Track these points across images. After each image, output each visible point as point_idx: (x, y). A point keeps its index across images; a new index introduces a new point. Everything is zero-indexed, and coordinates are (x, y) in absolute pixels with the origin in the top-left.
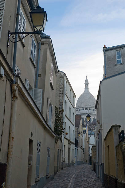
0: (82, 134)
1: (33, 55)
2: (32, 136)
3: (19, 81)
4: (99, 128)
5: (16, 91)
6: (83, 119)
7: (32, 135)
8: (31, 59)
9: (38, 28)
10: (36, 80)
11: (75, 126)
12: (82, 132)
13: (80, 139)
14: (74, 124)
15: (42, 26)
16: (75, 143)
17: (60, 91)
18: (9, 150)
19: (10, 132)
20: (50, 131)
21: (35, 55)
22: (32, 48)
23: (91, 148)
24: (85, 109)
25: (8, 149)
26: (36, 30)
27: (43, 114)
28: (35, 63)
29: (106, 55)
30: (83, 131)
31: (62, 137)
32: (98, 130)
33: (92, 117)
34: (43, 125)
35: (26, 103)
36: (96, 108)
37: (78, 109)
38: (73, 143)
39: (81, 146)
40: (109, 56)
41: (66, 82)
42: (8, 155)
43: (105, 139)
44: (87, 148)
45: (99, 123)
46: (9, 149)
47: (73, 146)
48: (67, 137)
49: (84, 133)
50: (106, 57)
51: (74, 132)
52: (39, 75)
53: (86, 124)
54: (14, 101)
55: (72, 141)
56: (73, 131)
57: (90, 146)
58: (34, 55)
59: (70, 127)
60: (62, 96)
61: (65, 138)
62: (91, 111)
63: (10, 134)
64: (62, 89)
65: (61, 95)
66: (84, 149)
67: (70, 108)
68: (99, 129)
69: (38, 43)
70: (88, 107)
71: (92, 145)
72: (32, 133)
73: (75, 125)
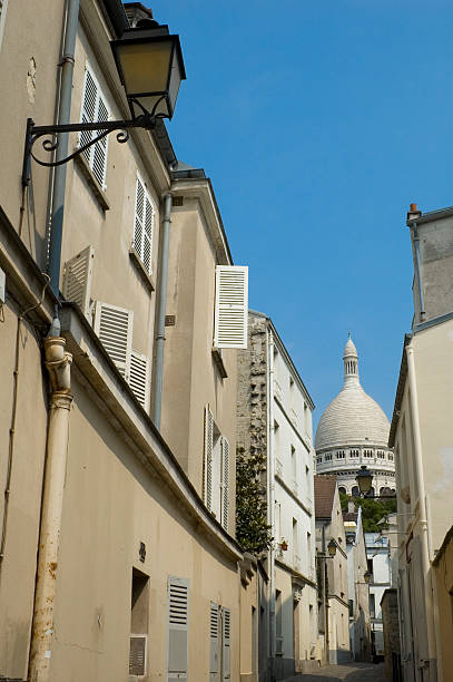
0: (343, 545)
1: (143, 244)
2: (143, 559)
3: (75, 329)
4: (410, 521)
5: (62, 366)
6: (342, 490)
7: (142, 552)
8: (133, 258)
9: (148, 103)
10: (158, 338)
11: (314, 517)
12: (344, 540)
13: (336, 567)
14: (311, 507)
15: (165, 94)
16: (315, 581)
17: (253, 387)
18: (37, 619)
19: (43, 543)
20: (219, 535)
21: (151, 241)
22: (136, 215)
23: (378, 600)
24: (347, 452)
25: (35, 613)
26: (139, 112)
27: (186, 469)
28: (151, 273)
29: (422, 241)
30: (347, 537)
31: (265, 559)
32: (406, 527)
33: (378, 484)
34: (190, 514)
35: (116, 423)
36: (392, 443)
37: (323, 456)
38: (311, 584)
39: (342, 594)
40: (433, 242)
41: (275, 353)
42: (34, 642)
43: (435, 564)
44: (365, 600)
45: (408, 502)
46: (39, 614)
47: (309, 595)
48: (287, 559)
49: (348, 543)
50: (422, 246)
51: (313, 537)
52: (167, 317)
53: (356, 511)
54: (57, 408)
55: (306, 576)
56: (309, 535)
57: (373, 590)
58: (147, 244)
59: (295, 522)
60: (260, 405)
61: (277, 563)
62: (371, 460)
63: (42, 551)
64: (259, 380)
65: (256, 401)
66: (350, 606)
67: (293, 450)
68: (410, 525)
69: (159, 197)
70: (359, 447)
71: (383, 589)
72: (143, 545)
73: (313, 513)
